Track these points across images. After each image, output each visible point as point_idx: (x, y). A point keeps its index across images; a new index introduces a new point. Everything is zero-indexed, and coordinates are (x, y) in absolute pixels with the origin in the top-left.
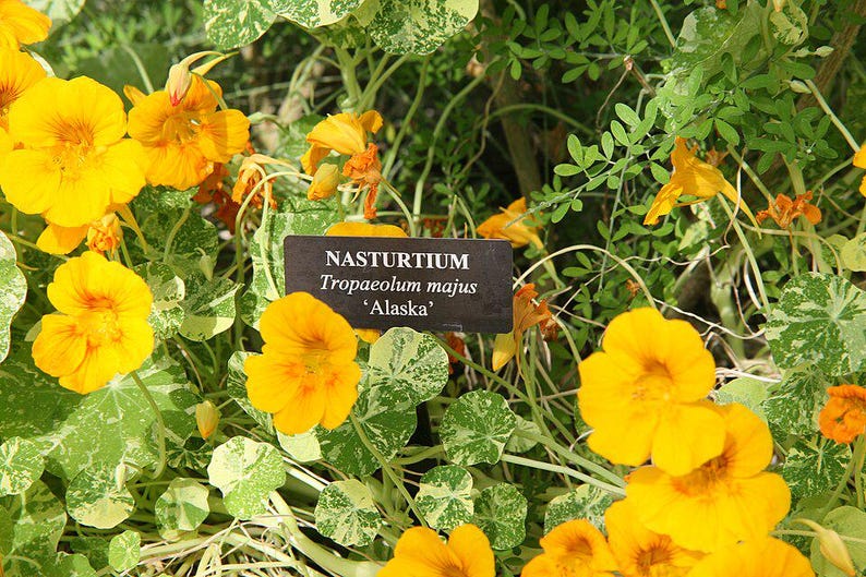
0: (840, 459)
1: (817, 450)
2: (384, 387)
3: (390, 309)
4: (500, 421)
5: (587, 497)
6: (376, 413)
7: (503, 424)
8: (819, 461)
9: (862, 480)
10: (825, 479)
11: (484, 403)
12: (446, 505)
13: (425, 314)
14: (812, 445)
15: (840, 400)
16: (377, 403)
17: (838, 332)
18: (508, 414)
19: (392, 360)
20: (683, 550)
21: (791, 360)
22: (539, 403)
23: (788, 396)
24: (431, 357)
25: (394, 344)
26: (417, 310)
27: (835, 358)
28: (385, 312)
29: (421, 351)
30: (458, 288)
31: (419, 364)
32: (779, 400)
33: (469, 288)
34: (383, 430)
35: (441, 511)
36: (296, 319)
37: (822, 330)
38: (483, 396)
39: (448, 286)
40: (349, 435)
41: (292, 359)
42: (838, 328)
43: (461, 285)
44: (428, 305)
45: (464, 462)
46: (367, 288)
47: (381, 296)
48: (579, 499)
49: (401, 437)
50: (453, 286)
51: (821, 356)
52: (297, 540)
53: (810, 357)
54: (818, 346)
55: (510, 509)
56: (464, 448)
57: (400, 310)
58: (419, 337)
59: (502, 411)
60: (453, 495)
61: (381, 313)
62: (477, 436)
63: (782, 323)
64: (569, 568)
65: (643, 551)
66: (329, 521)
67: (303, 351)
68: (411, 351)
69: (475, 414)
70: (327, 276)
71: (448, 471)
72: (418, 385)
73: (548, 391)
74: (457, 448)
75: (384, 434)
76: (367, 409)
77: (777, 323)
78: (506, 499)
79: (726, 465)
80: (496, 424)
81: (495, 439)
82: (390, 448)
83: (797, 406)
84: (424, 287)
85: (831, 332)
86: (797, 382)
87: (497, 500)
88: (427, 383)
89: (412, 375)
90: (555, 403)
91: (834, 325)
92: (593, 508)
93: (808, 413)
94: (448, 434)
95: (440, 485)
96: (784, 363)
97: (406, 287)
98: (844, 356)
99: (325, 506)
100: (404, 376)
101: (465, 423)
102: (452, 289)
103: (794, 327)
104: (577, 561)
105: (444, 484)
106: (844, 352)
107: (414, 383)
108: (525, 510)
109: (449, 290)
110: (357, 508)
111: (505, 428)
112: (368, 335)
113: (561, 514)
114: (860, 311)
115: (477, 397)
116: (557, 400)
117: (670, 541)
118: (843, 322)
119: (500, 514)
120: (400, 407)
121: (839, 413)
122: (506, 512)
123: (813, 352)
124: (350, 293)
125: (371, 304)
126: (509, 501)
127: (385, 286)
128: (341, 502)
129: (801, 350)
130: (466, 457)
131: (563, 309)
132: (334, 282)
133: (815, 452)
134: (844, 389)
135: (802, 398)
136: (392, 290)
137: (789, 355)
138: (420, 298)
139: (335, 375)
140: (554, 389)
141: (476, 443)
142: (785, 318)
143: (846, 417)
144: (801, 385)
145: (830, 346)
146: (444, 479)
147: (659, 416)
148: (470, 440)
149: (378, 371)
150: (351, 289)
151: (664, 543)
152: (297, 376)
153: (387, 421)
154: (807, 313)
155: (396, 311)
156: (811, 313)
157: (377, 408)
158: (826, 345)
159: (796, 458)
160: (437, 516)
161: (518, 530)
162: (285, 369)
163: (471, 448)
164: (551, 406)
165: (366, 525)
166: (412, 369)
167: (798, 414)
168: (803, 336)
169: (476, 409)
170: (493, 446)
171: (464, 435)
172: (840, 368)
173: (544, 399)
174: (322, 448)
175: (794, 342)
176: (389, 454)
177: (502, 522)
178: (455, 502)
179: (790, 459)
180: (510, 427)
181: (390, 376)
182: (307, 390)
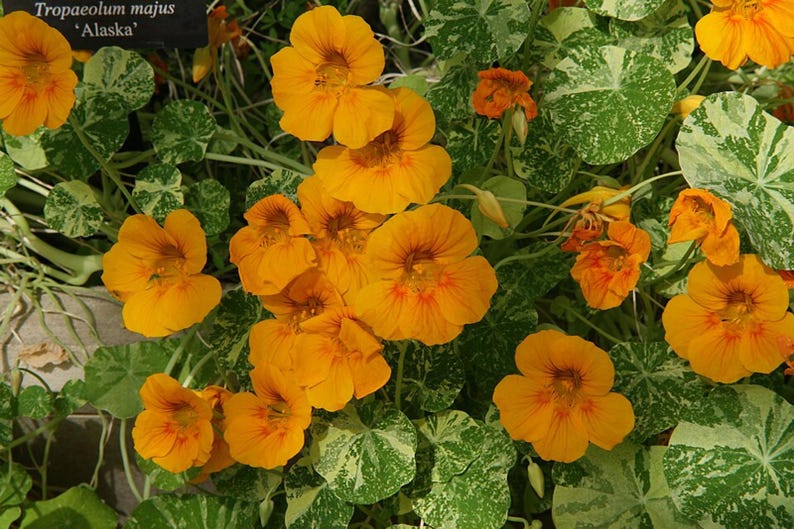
0: (492, 136)
1: (472, 130)
2: (99, 99)
3: (99, 31)
4: (202, 125)
5: (281, 180)
6: (93, 121)
7: (205, 127)
8: (475, 140)
9: (511, 152)
10: (481, 154)
11: (187, 110)
12: (159, 197)
13: (131, 34)
14: (468, 127)
15: (489, 82)
16: (92, 114)
17: (486, 26)
18: (209, 118)
19: (104, 76)
20: (365, 214)
21: (448, 52)
22: (236, 113)
23: (447, 86)
24: (138, 71)
25: (105, 61)
26: (123, 31)
27: (485, 47)
28: (94, 33)
29: (129, 67)
30: (158, 9)
31: (128, 79)
32: (440, 90)
33: (168, 9)
34: (100, 136)
35: (155, 203)
36: (16, 35)
37: (472, 25)
38: (186, 104)
39: (149, 8)
40: (71, 142)
41: (16, 71)
42: (486, 22)
43: (161, 7)
44: (132, 26)
45: (173, 161)
46: (77, 14)
47: (90, 20)
48: (273, 181)
49: (117, 141)
50: (154, 8)
51: (473, 47)
52: (30, 240)
53: (464, 48)
54: (470, 38)
55: (215, 201)
56: (172, 150)
57: (108, 32)
58: (127, 54)
59: (203, 116)
60: (165, 189)
61: (92, 35)
62: (183, 139)
63: (438, 21)
64: (270, 237)
65: (331, 218)
66: (57, 217)
67: (24, 63)
68: (120, 67)
69: (180, 121)
70: (40, 4)
71: (160, 169)
72: (128, 96)
73: (242, 103)
74: (167, 150)
75: (101, 139)
76: (84, 120)
77: (434, 22)
78: (211, 192)
79: (397, 141)
80: (199, 127)
81: (199, 140)
82: (108, 151)
83: (456, 94)
84: (128, 10)
85: (480, 27)
86: (454, 74)
87: (204, 194)
88: (137, 95)
89: (123, 88)
90: (250, 114)
91: (482, 20)
92: (286, 188)
93: (465, 99)
94: (158, 138)
95: (153, 181)
96: (443, 55)
97: (112, 10)
98: (493, 45)
99: (53, 205)
100: (116, 89)
101: (172, 129)
102: (153, 10)
103: (449, 24)
104: (277, 230)
105: (156, 180)
106: (491, 42)
107: (125, 95)
108: (228, 200)
109: (150, 12)
110: (81, 204)
111: (207, 130)
112: (81, 56)
113: (259, 195)
114: (504, 7)
115: (181, 105)
116: (251, 110)
117: (354, 207)
118: (490, 17)
119: (206, 205)
120: (114, 116)
121: (489, 92)
122: (212, 203)
123: (467, 44)
124: (62, 18)
125: (82, 27)
126: (215, 194)
127: (93, 11)
128: (67, 200)
129: (457, 43)
130: (174, 158)
131: (251, 30)
132: (47, 10)
133: (471, 133)
134: (492, 71)
135: (459, 86)
136: (100, 13)
137: (446, 48)
138: (125, 20)
139: (54, 82)
140: (248, 101)
141: (182, 145)
142: (441, 17)
143: (495, 95)
144: (457, 77)
145: (480, 38)
146: (157, 175)
147: (338, 99)
148: (177, 143)
149: (92, 86)
150: (63, 14)
151: (349, 210)
152: (20, 86)
153: (103, 129)
154: (459, 12)
155: (104, 32)
156: (462, 11)
157: (93, 118)
158: (477, 38)
159: (456, 139)
160: (152, 208)
161: (223, 218)
162: (10, 80)
163: (179, 149)
164: (246, 116)
165: (90, 219)
166: (122, 83)
167: (456, 101)
168: (457, 32)
169: (180, 116)
170: (198, 147)
171: (172, 139)
172: (489, 56)
173: (239, 110)
174: (47, 154)
175: (450, 37)
176: (107, 156)
177: (209, 213)
178: (167, 194)
179: (451, 140)
180: (211, 129)
181: (104, 90)
182: (30, 98)
